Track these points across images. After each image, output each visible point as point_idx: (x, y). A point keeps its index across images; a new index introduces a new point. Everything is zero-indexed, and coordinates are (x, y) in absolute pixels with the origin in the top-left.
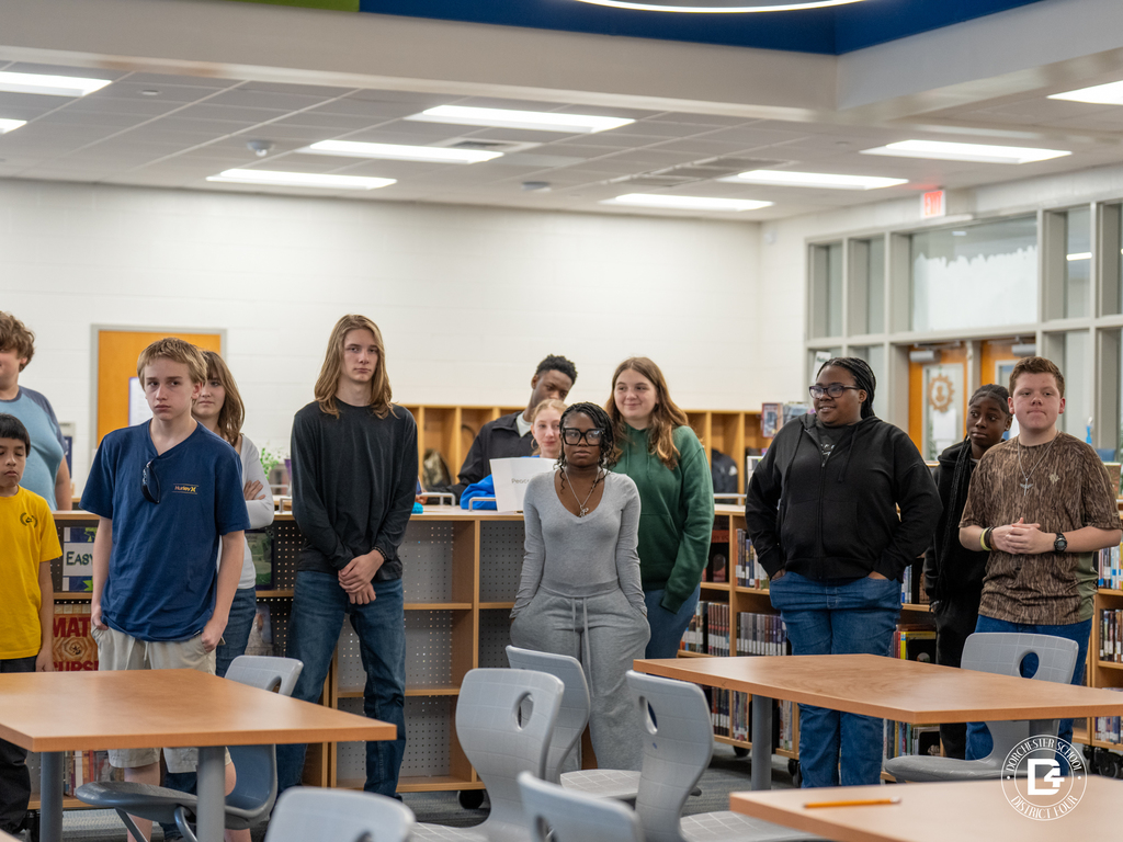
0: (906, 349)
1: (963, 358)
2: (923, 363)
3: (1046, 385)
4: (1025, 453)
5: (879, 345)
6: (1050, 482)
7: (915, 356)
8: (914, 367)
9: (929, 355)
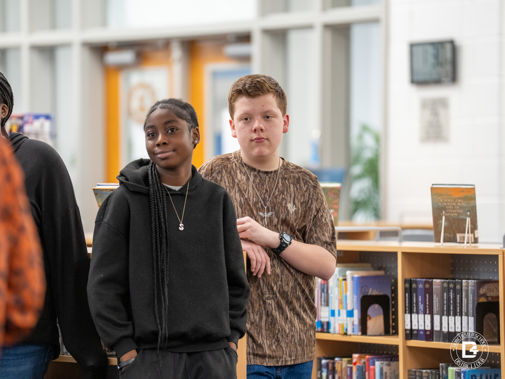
0: (100, 50)
1: (167, 61)
2: (121, 68)
3: (266, 109)
4: (255, 176)
5: (67, 45)
6: (288, 212)
7: (113, 58)
8: (111, 72)
9: (126, 57)
